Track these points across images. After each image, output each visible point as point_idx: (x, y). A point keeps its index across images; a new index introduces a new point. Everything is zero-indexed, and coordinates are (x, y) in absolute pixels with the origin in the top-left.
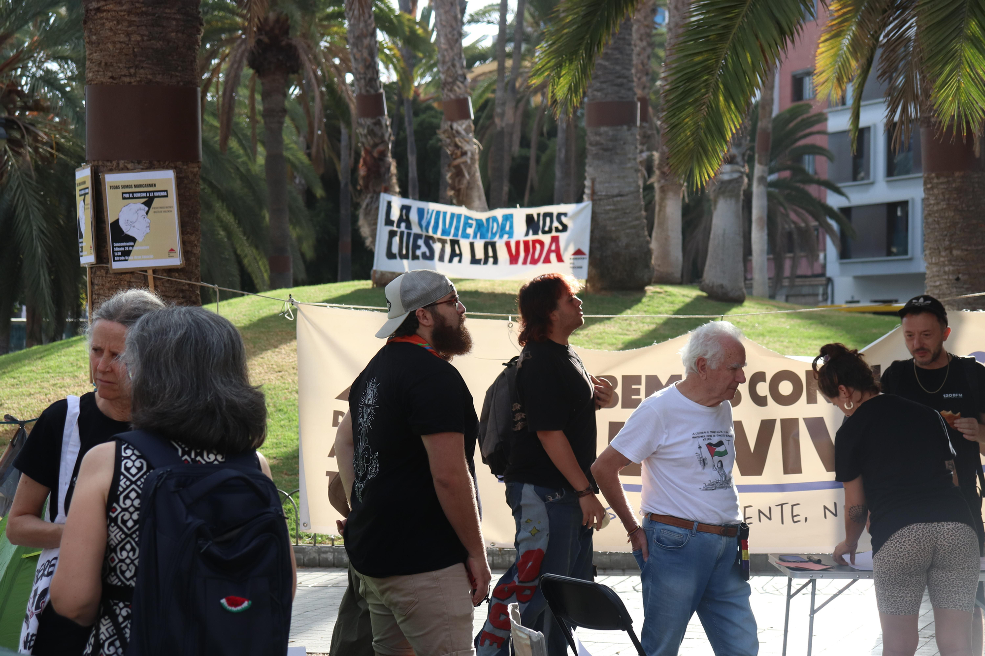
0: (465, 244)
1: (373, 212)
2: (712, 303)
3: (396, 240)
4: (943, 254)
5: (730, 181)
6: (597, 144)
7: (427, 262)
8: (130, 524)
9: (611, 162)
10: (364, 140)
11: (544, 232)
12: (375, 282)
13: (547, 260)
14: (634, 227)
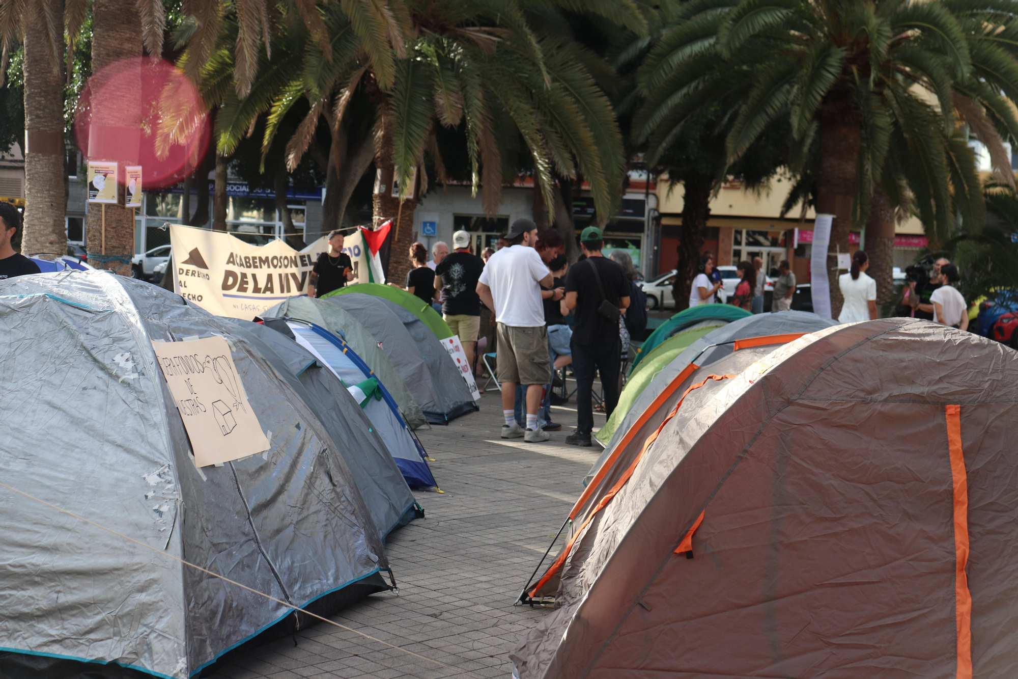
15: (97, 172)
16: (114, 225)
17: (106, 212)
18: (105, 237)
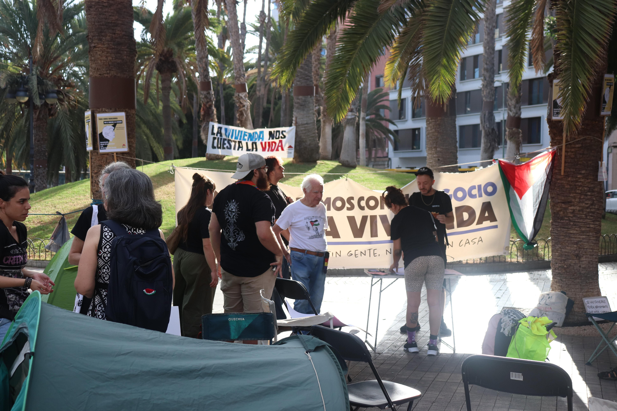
0: (244, 143)
1: (206, 129)
2: (343, 168)
3: (216, 141)
4: (433, 150)
5: (351, 119)
6: (298, 103)
7: (229, 150)
8: (107, 258)
9: (303, 110)
10: (203, 100)
11: (276, 138)
12: (207, 158)
13: (277, 150)
14: (313, 137)
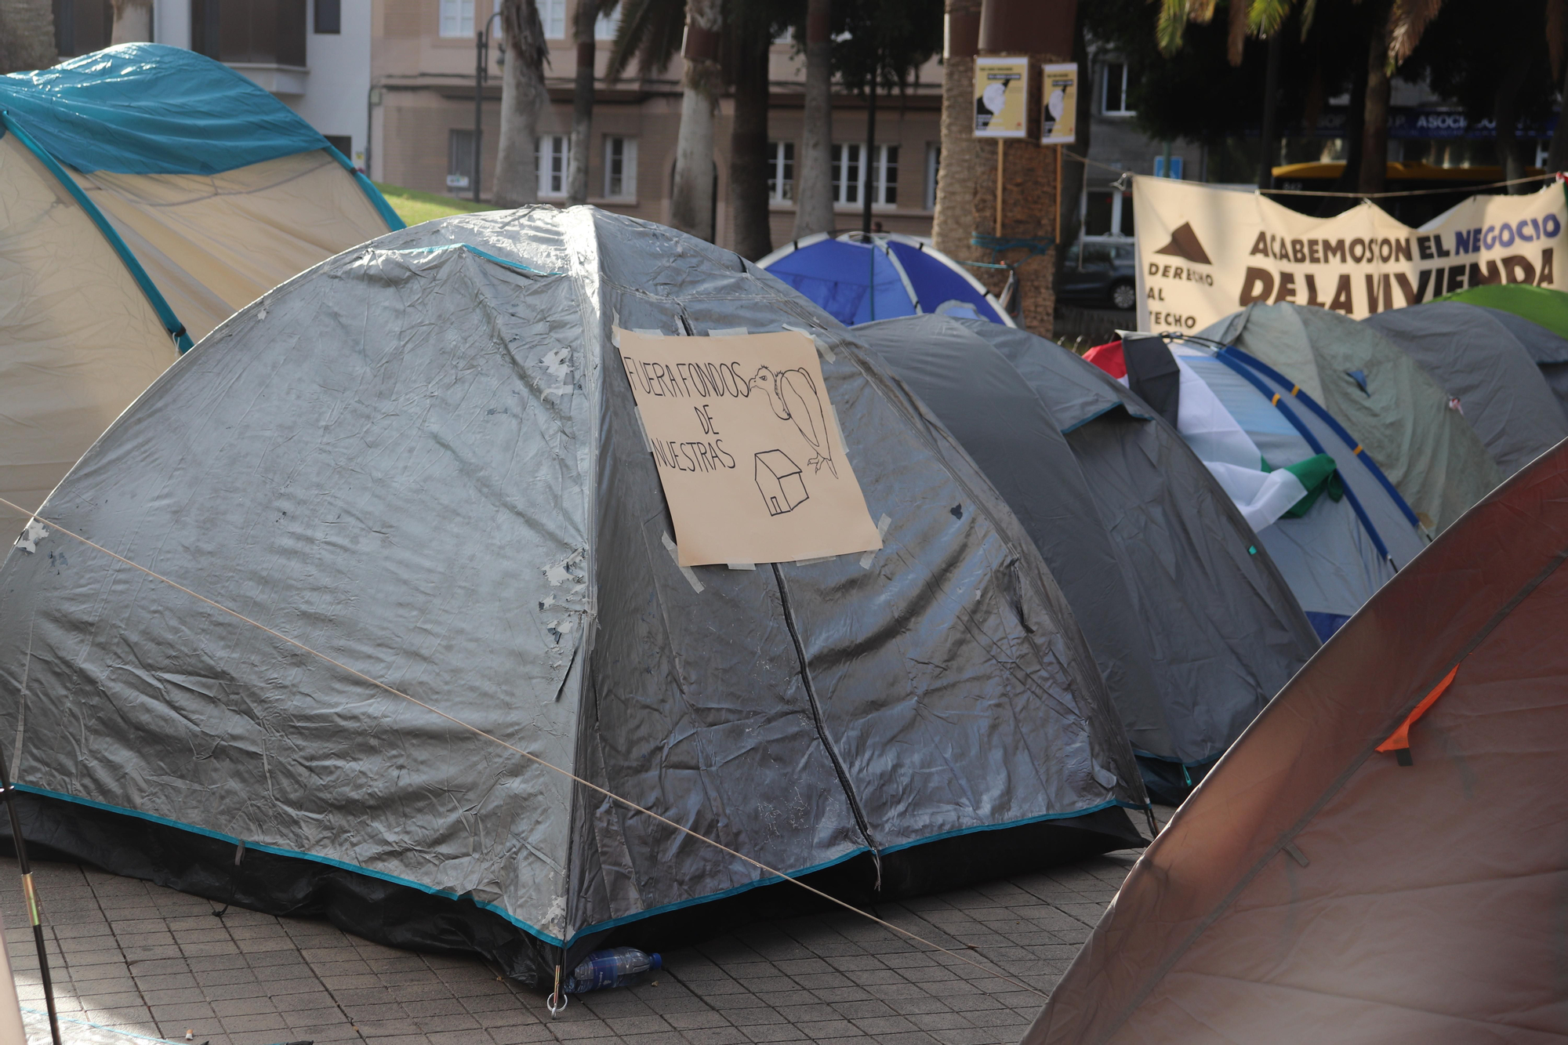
15: (992, 77)
16: (1019, 180)
17: (1005, 154)
18: (1004, 202)
